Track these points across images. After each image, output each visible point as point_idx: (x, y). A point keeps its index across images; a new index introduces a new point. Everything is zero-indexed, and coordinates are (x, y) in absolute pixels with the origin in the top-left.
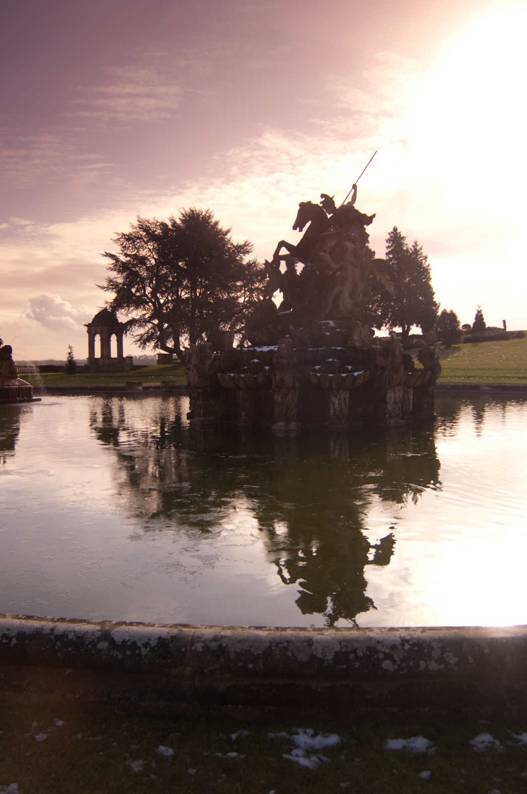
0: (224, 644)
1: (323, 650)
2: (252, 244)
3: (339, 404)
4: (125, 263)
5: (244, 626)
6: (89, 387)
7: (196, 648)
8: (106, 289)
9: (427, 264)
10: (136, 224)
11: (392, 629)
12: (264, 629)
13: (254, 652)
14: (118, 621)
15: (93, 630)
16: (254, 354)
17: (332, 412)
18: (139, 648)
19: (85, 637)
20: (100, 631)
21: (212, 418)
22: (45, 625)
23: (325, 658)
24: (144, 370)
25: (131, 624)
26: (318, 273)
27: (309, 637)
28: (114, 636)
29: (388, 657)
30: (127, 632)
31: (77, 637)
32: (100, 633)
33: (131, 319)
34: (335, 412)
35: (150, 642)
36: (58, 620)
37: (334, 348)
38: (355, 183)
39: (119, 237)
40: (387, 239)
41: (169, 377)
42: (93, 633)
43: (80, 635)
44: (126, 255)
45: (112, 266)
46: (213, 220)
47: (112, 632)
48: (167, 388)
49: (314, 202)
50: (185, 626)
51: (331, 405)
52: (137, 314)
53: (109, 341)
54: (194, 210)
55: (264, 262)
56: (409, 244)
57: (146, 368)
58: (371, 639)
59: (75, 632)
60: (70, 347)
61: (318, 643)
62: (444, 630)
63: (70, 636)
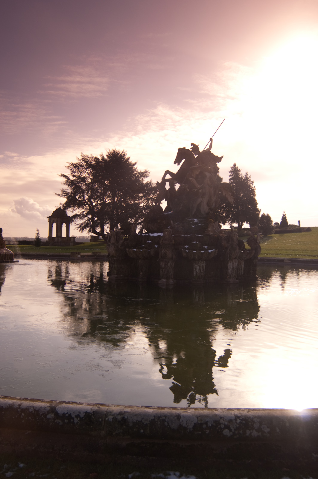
0: (126, 417)
1: (187, 422)
2: (149, 172)
3: (199, 269)
4: (73, 180)
5: (138, 406)
6: (48, 255)
7: (108, 419)
8: (61, 196)
9: (253, 186)
10: (80, 157)
11: (229, 409)
12: (151, 408)
13: (144, 423)
14: (60, 401)
15: (45, 406)
16: (148, 238)
17: (195, 274)
18: (73, 418)
19: (40, 410)
20: (49, 407)
21: (122, 276)
22: (15, 402)
23: (188, 427)
24: (82, 245)
25: (68, 403)
26: (188, 190)
27: (178, 413)
28: (58, 410)
29: (227, 427)
30: (66, 408)
31: (35, 410)
32: (49, 408)
33: (75, 214)
34: (196, 274)
35: (80, 415)
36: (23, 399)
37: (197, 235)
38: (211, 138)
39: (70, 165)
40: (230, 171)
41: (97, 250)
42: (45, 408)
43: (37, 409)
44: (74, 176)
45: (65, 182)
46: (127, 157)
47: (57, 408)
48: (96, 257)
49: (187, 148)
50: (102, 405)
51: (195, 270)
52: (79, 211)
53: (62, 227)
54: (115, 150)
55: (156, 183)
56: (243, 174)
57: (83, 244)
58: (216, 415)
59: (33, 407)
60: (38, 230)
61: (184, 417)
62: (261, 411)
63: (30, 409)
